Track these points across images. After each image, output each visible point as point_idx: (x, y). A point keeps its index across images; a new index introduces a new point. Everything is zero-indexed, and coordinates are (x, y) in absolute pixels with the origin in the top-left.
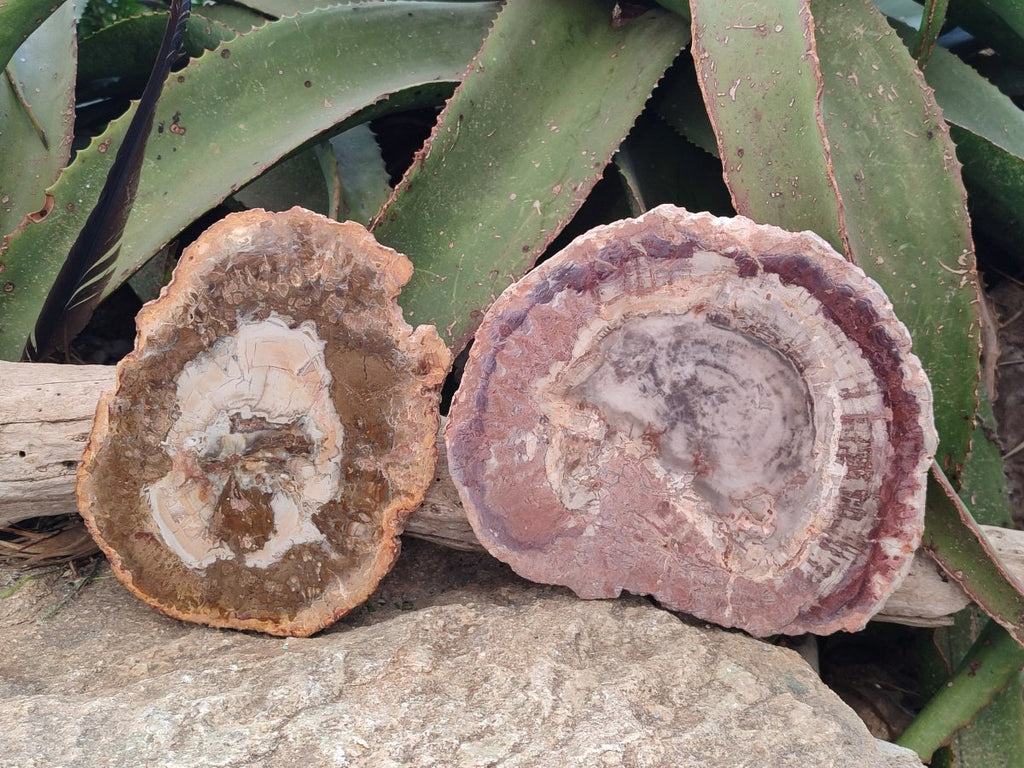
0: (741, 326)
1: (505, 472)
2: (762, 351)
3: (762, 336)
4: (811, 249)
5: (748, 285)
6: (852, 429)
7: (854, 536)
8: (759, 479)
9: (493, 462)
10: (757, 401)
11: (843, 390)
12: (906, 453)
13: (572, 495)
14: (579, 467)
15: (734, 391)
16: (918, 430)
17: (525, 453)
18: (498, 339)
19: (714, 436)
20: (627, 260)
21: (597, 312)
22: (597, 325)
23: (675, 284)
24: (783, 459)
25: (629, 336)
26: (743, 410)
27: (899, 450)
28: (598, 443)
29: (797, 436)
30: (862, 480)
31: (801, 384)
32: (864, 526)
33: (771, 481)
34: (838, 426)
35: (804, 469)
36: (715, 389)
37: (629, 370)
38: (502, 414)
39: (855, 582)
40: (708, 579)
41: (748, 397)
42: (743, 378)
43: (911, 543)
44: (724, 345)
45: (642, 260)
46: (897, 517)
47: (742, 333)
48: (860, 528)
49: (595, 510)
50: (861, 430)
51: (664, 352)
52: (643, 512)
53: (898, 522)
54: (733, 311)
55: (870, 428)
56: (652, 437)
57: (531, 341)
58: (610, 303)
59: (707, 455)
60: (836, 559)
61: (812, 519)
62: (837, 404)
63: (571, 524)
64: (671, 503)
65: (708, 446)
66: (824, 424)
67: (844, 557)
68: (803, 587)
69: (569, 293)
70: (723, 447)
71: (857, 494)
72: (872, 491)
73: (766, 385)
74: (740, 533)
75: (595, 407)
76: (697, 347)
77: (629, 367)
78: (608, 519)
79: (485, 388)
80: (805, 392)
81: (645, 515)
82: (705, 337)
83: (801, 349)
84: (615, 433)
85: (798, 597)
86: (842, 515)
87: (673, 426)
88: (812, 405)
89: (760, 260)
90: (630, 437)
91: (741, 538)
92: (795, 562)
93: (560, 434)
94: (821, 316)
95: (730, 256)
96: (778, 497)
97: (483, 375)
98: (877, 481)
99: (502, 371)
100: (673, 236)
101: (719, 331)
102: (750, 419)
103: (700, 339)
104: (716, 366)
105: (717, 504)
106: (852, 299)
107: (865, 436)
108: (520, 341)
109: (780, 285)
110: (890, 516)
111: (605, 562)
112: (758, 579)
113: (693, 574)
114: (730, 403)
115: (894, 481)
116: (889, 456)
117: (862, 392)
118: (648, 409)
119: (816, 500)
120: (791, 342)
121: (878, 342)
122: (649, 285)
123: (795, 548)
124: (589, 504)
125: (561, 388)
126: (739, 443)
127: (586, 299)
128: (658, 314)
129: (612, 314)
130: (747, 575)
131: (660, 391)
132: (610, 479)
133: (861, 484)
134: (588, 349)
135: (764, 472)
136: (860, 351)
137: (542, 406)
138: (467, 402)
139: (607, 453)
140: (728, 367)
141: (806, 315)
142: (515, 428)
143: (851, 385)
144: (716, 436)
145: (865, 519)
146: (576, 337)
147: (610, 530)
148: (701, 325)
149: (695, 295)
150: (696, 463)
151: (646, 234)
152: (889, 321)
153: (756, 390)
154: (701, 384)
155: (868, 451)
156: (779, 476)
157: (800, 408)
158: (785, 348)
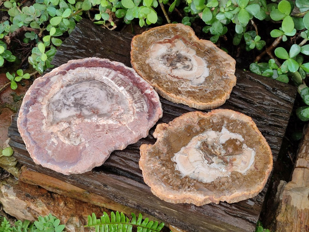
0: (74, 82)
1: (54, 151)
2: (83, 83)
3: (80, 81)
5: (67, 75)
6: (115, 80)
7: (139, 96)
8: (110, 104)
9: (50, 152)
10: (92, 91)
11: (106, 76)
12: (130, 75)
13: (75, 142)
14: (70, 135)
15: (86, 94)
16: (127, 70)
17: (55, 143)
18: (25, 128)
19: (92, 105)
20: (38, 91)
21: (42, 105)
22: (44, 107)
23: (52, 87)
24: (110, 96)
25: (53, 103)
26: (91, 95)
27: (128, 76)
28: (69, 127)
29: (107, 90)
30: (128, 86)
31: (97, 81)
33: (112, 102)
34: (113, 82)
35: (116, 94)
36: (82, 97)
37: (60, 109)
38: (41, 141)
39: (150, 103)
40: (123, 131)
41: (90, 92)
42: (85, 90)
43: (151, 88)
44: (74, 88)
45: (41, 89)
46: (142, 86)
48: (138, 94)
49: (83, 140)
50: (117, 78)
51: (64, 99)
52: (94, 131)
53: (144, 86)
54: (69, 81)
56: (79, 116)
57: (33, 122)
58: (42, 101)
59: (94, 109)
60: (141, 103)
61: (128, 101)
62: (108, 79)
63: (81, 148)
64: (98, 124)
65: (93, 108)
66: (109, 83)
67: (142, 101)
68: (142, 114)
69: (32, 107)
70: (96, 104)
71: (130, 89)
72: (132, 86)
73: (90, 87)
75: (61, 121)
76: (69, 93)
77: (60, 108)
78: (88, 139)
79: (32, 139)
80: (99, 82)
81: (95, 131)
82: (69, 90)
83: (90, 76)
84: (71, 122)
85: (143, 117)
86: (133, 95)
87: (81, 110)
88: (103, 83)
90: (75, 120)
91: (119, 117)
92: (135, 111)
93: (59, 133)
94: (87, 69)
95: (58, 74)
96: (117, 103)
97: (29, 137)
98: (131, 84)
99: (32, 133)
100: (43, 81)
101: (71, 87)
102: (95, 95)
103: (68, 91)
104: (77, 93)
105: (107, 116)
106: (89, 62)
107: (119, 79)
108: (30, 124)
109: (73, 70)
110: (141, 87)
111: (98, 148)
112: (132, 121)
113: (118, 133)
114: (88, 96)
115: (134, 81)
116: (128, 78)
117: (110, 73)
118: (73, 112)
119: (124, 97)
121: (102, 63)
122: (47, 92)
123: (131, 109)
124: (81, 140)
125: (49, 124)
126: (98, 101)
127: (36, 105)
128: (55, 95)
129: (45, 102)
130: (129, 122)
131: (71, 107)
132: (79, 131)
133: (129, 87)
134: (47, 112)
135: (109, 102)
136: (101, 67)
137: (49, 131)
138: (30, 145)
139: (73, 128)
140: (80, 91)
141: (84, 71)
142: (47, 141)
143: (106, 73)
145: (137, 91)
146: (42, 113)
147: (91, 141)
148: (66, 89)
149: (58, 85)
150: (94, 112)
151: (37, 85)
152: (100, 60)
153: (90, 90)
154: (78, 98)
155: (123, 80)
156: (112, 100)
157: (102, 85)
158: (87, 78)
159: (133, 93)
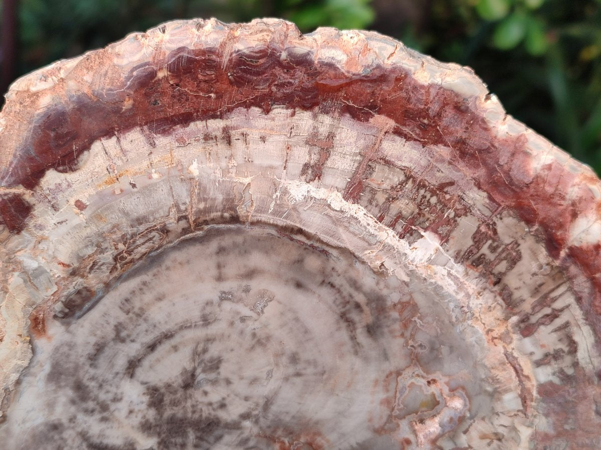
0: (104, 274)
2: (168, 262)
3: (143, 249)
4: (37, 95)
5: (41, 227)
6: (373, 192)
7: (539, 279)
8: (372, 373)
10: (246, 311)
11: (304, 172)
12: (459, 131)
15: (209, 340)
16: (433, 92)
24: (362, 320)
26: (248, 341)
27: (449, 139)
29: (337, 281)
30: (463, 221)
31: (257, 231)
32: (534, 254)
33: (385, 356)
34: (357, 210)
35: (395, 297)
36: (189, 366)
41: (232, 324)
42: (196, 315)
44: (123, 317)
46: (548, 199)
47: (119, 279)
50: (383, 179)
51: (81, 417)
53: (556, 200)
54: (74, 273)
55: (388, 163)
59: (290, 432)
60: (558, 322)
61: (479, 328)
62: (320, 193)
65: (277, 424)
66: (341, 230)
67: (562, 310)
68: (570, 393)
71: (478, 239)
72: (488, 213)
73: (226, 286)
74: (438, 443)
76: (102, 361)
80: (273, 232)
82: (93, 340)
83: (200, 200)
85: (581, 408)
86: (499, 278)
88: (300, 231)
89: (9, 186)
91: (448, 446)
92: (528, 384)
94: (162, 141)
96: (415, 359)
98: (477, 198)
101: (95, 315)
102: (268, 338)
103: (90, 350)
104: (152, 347)
106: (160, 75)
107: (397, 178)
109: (70, 176)
110: (541, 209)
114: (226, 356)
115: (491, 171)
116: (448, 157)
119: (452, 305)
120: (179, 210)
121: (258, 74)
123: (507, 375)
126: (298, 374)
128: (9, 395)
133: (468, 225)
135: (366, 360)
136: (255, 110)
140: (164, 328)
141: (145, 163)
143: (302, 155)
144: (268, 403)
145: (526, 246)
148: (67, 337)
149: (10, 320)
152: (233, 38)
153: (227, 306)
154: (168, 386)
155: (421, 185)
156: (383, 341)
157: (294, 254)
158: (183, 224)
159: (502, 267)
